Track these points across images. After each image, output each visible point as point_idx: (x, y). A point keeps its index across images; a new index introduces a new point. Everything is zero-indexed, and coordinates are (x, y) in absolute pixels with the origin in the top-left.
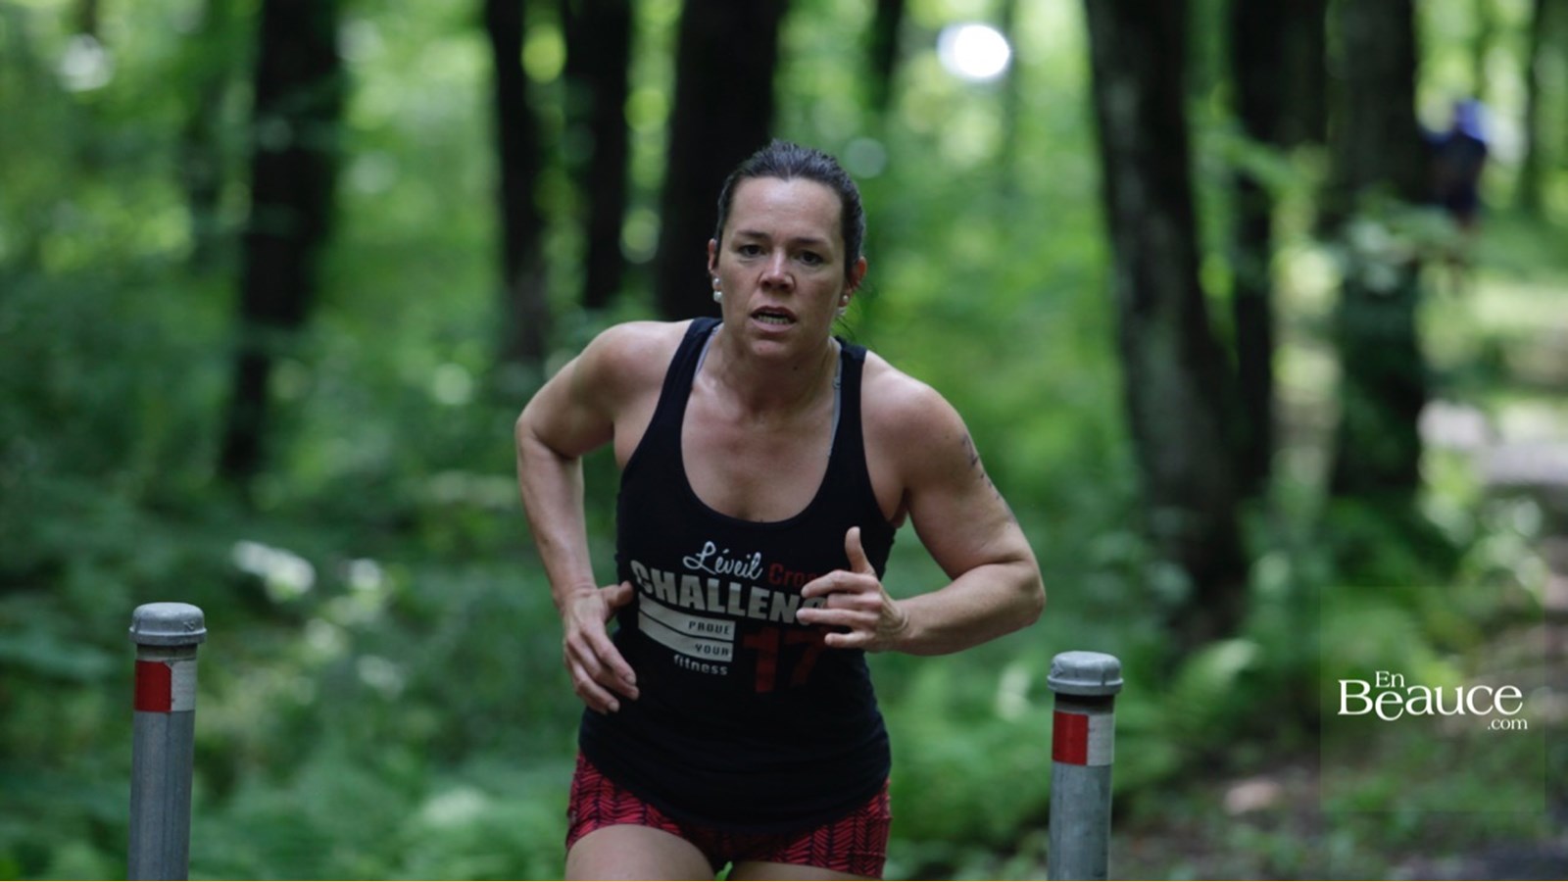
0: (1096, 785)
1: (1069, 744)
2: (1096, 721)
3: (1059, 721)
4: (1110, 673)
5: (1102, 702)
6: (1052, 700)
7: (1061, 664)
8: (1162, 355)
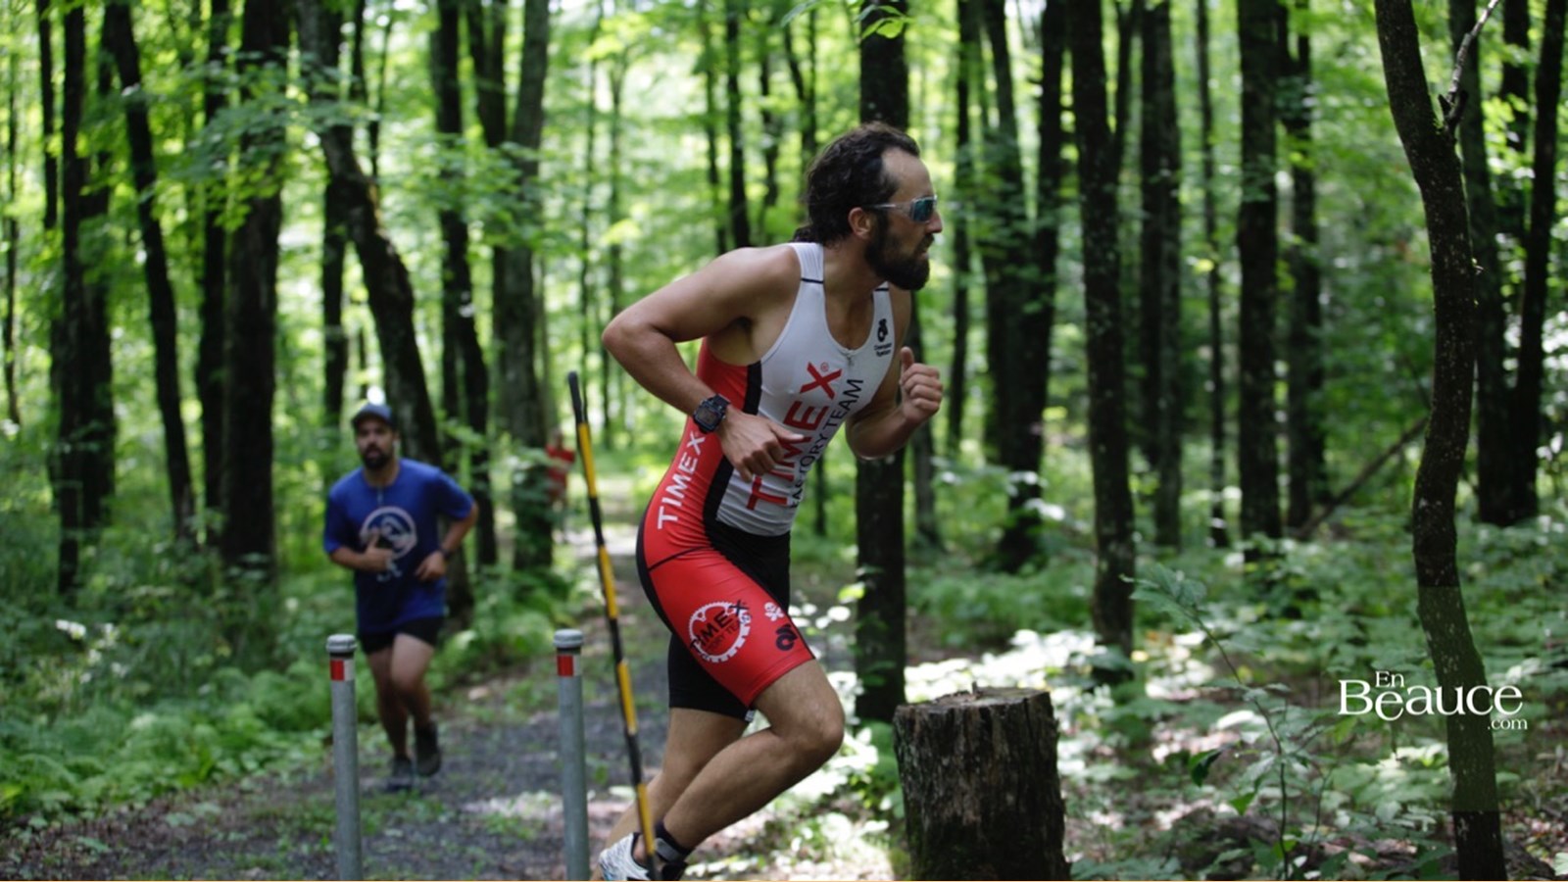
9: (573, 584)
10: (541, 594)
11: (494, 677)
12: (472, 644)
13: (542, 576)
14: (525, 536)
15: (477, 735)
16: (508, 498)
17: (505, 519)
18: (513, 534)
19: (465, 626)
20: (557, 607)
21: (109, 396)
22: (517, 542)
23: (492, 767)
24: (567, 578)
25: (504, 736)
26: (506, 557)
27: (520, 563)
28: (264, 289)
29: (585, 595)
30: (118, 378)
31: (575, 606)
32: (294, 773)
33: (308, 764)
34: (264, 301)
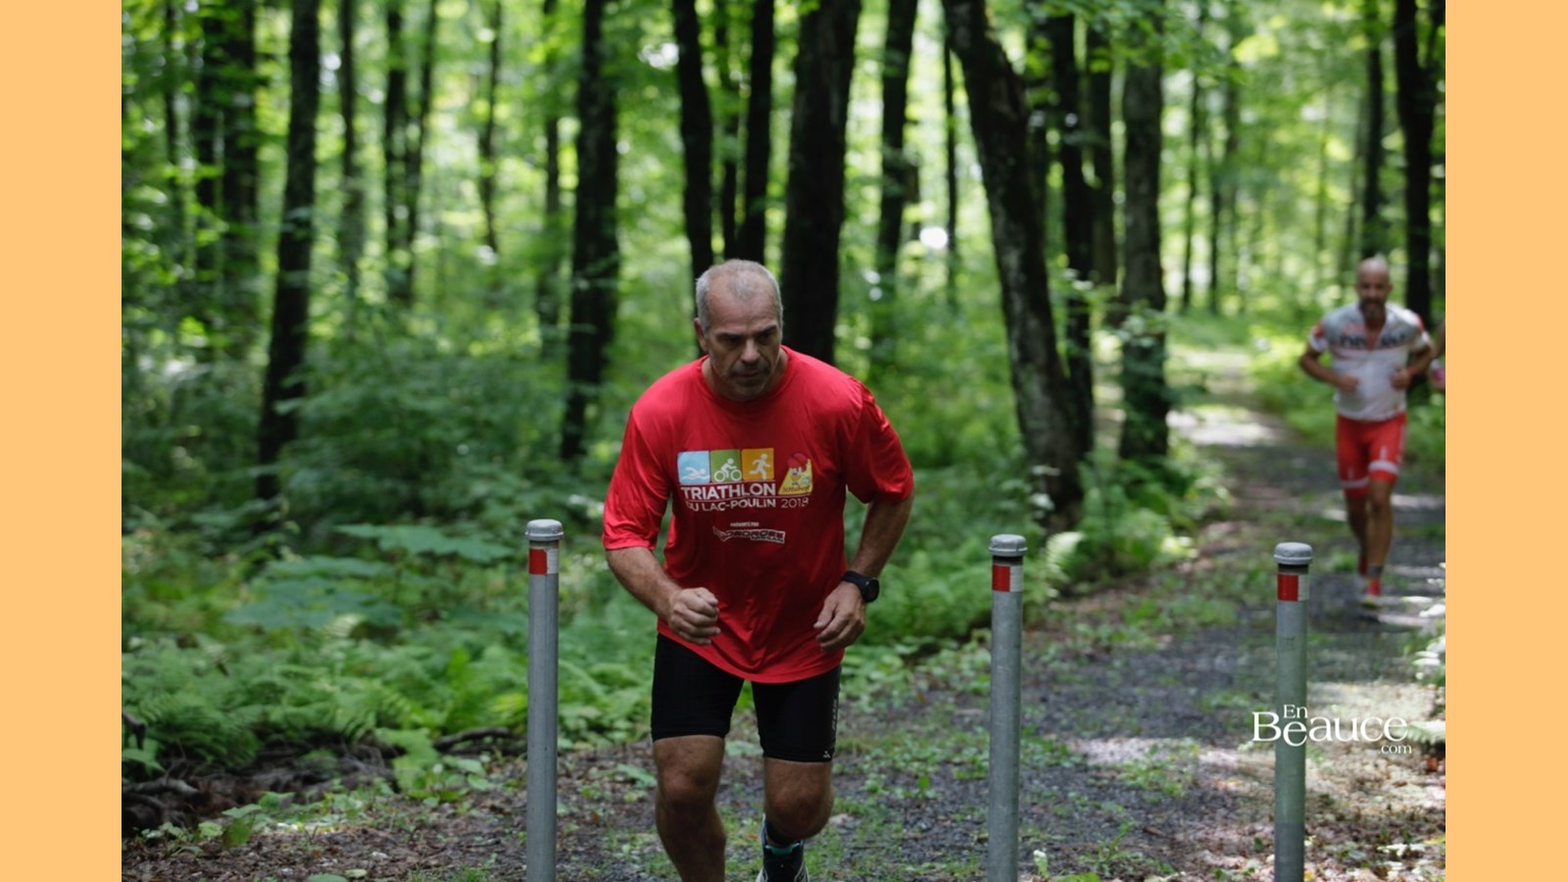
0: (1014, 601)
1: (1000, 582)
2: (1014, 569)
3: (995, 570)
4: (1020, 545)
5: (1016, 560)
6: (990, 564)
7: (996, 541)
8: (1035, 387)
9: (1193, 478)
10: (1155, 488)
11: (1104, 590)
12: (1081, 547)
13: (1154, 467)
14: (1137, 417)
15: (1092, 658)
16: (1117, 370)
17: (1106, 393)
18: (1119, 415)
19: (1070, 527)
20: (1174, 504)
21: (613, 222)
22: (1127, 425)
23: (1119, 703)
24: (1185, 472)
25: (1127, 664)
26: (1107, 443)
27: (1126, 450)
28: (835, 100)
29: (1206, 492)
30: (623, 201)
31: (1197, 508)
32: (876, 696)
33: (892, 686)
34: (834, 116)
